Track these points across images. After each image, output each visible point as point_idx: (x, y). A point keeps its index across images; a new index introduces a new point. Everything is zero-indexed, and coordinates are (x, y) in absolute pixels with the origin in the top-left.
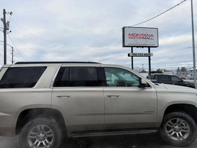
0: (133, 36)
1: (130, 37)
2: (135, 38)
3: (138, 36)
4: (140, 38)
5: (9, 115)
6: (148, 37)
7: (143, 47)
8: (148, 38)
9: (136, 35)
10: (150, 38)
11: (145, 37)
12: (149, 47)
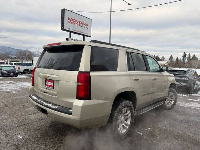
0: (72, 21)
1: (70, 21)
2: (74, 23)
3: (76, 23)
4: (78, 25)
5: (106, 102)
6: (84, 25)
7: (79, 34)
8: (84, 27)
9: (74, 21)
10: (86, 27)
11: (82, 25)
12: (84, 36)
